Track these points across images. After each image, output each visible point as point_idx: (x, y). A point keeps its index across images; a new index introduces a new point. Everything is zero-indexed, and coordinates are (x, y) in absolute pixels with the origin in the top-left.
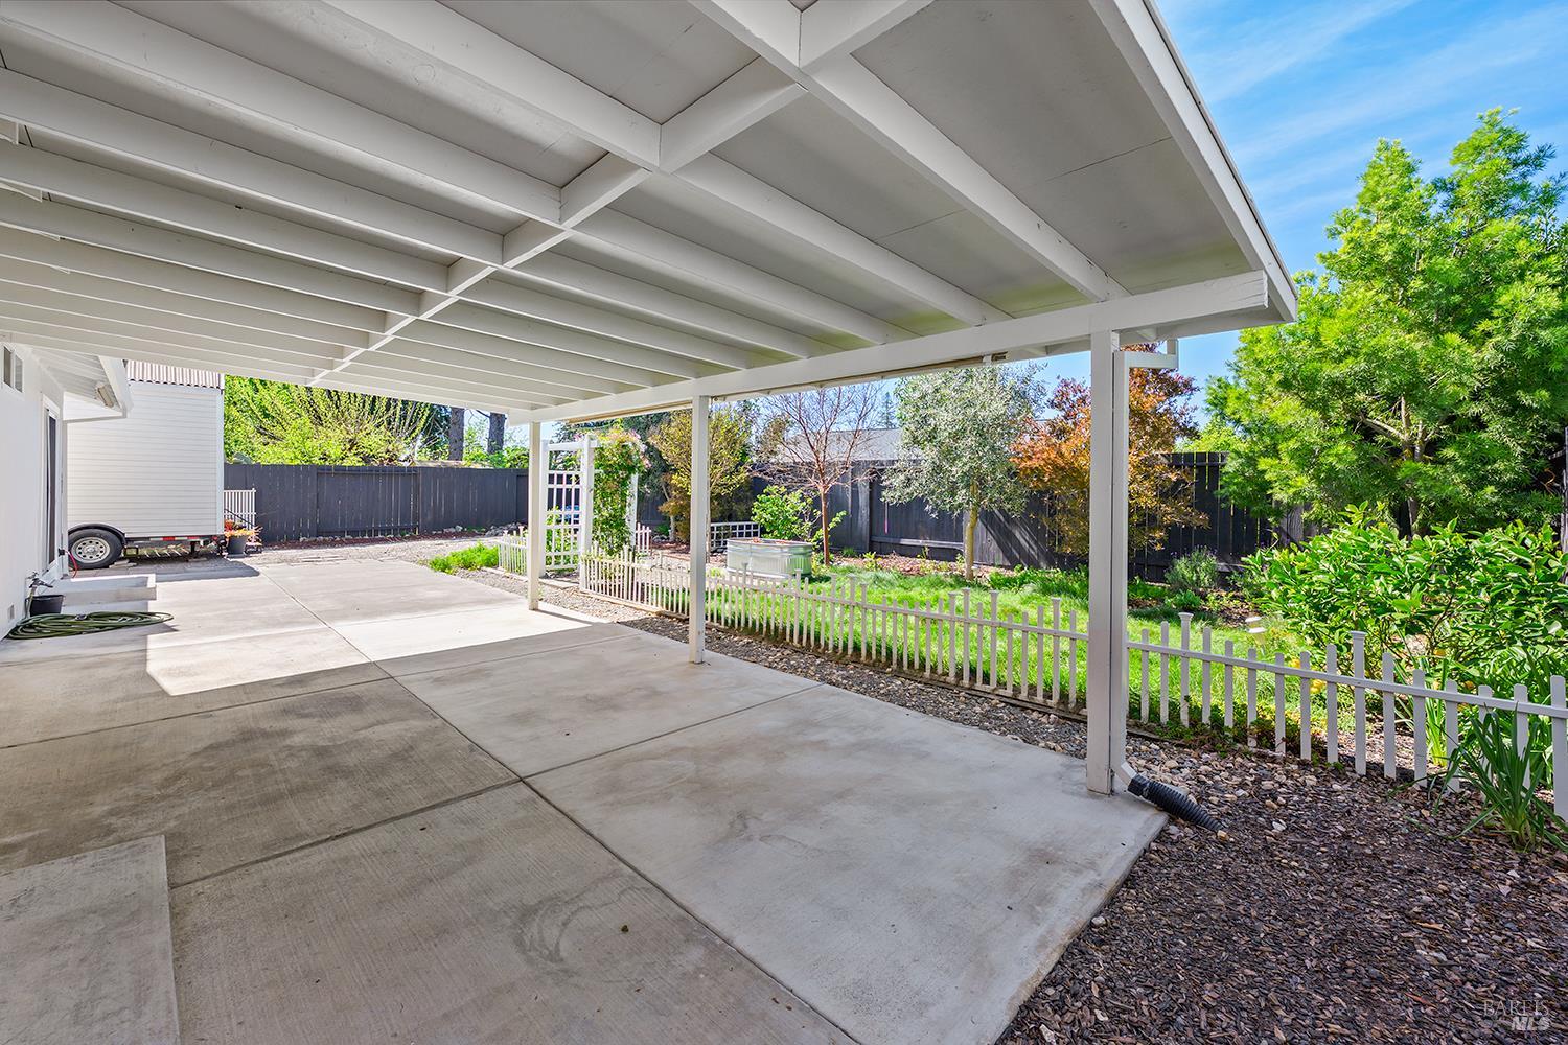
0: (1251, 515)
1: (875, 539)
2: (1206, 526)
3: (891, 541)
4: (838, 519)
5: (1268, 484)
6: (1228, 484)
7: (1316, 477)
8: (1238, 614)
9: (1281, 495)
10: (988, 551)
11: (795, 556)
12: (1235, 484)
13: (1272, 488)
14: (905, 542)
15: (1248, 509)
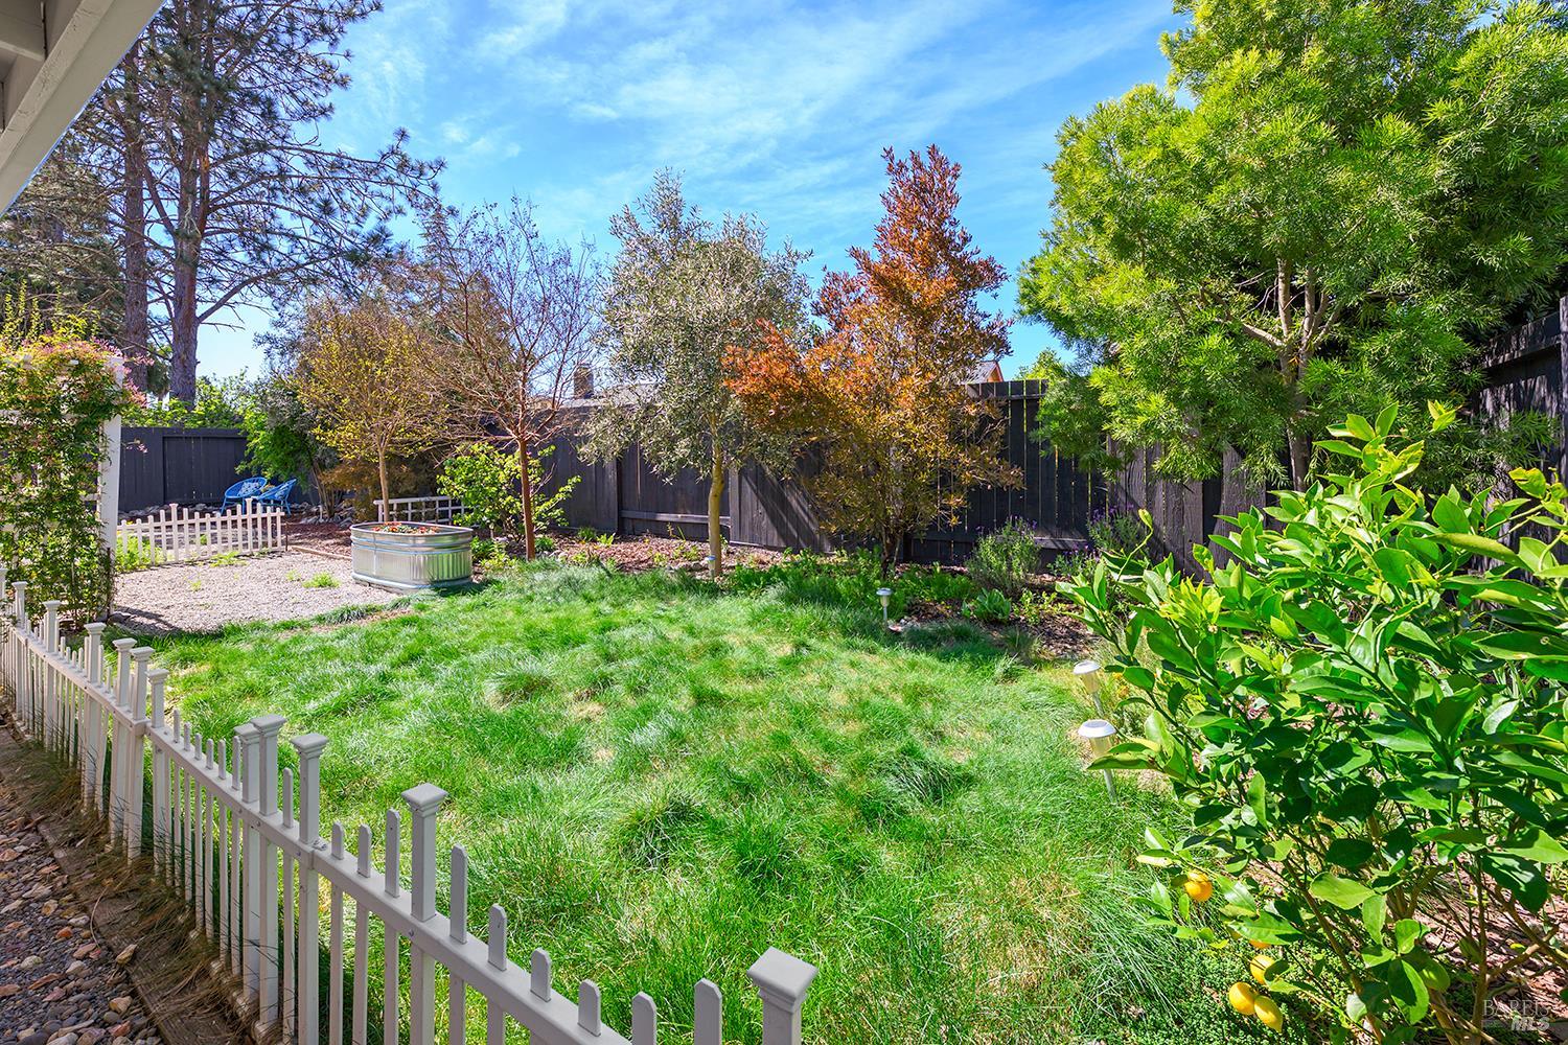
0: (1080, 468)
1: (628, 514)
2: (1020, 485)
3: (645, 515)
4: (568, 488)
5: (1105, 414)
6: (1049, 418)
7: (1174, 398)
8: (1064, 626)
9: (1122, 431)
10: (760, 527)
11: (437, 551)
12: (1056, 419)
13: (1109, 421)
14: (663, 517)
15: (1076, 459)
